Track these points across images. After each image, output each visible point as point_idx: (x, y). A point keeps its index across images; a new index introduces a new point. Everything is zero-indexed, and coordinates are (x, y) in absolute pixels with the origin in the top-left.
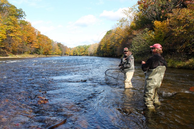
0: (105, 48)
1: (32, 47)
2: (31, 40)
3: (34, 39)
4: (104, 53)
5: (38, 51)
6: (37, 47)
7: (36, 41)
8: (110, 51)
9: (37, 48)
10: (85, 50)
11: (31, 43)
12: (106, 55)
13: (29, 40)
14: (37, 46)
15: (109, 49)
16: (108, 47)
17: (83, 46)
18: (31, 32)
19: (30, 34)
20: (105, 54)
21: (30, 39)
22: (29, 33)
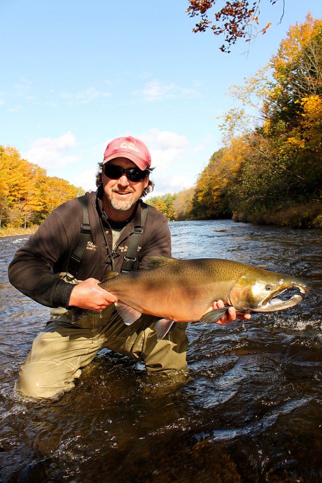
0: (209, 197)
1: (25, 208)
2: (21, 192)
3: (30, 187)
4: (208, 208)
5: (42, 218)
6: (38, 209)
7: (33, 194)
8: (221, 202)
9: (38, 212)
10: (168, 206)
11: (22, 199)
12: (212, 215)
13: (16, 193)
14: (40, 205)
15: (219, 199)
16: (216, 193)
17: (163, 197)
18: (19, 174)
19: (18, 178)
20: (209, 212)
21: (20, 190)
22: (14, 174)
